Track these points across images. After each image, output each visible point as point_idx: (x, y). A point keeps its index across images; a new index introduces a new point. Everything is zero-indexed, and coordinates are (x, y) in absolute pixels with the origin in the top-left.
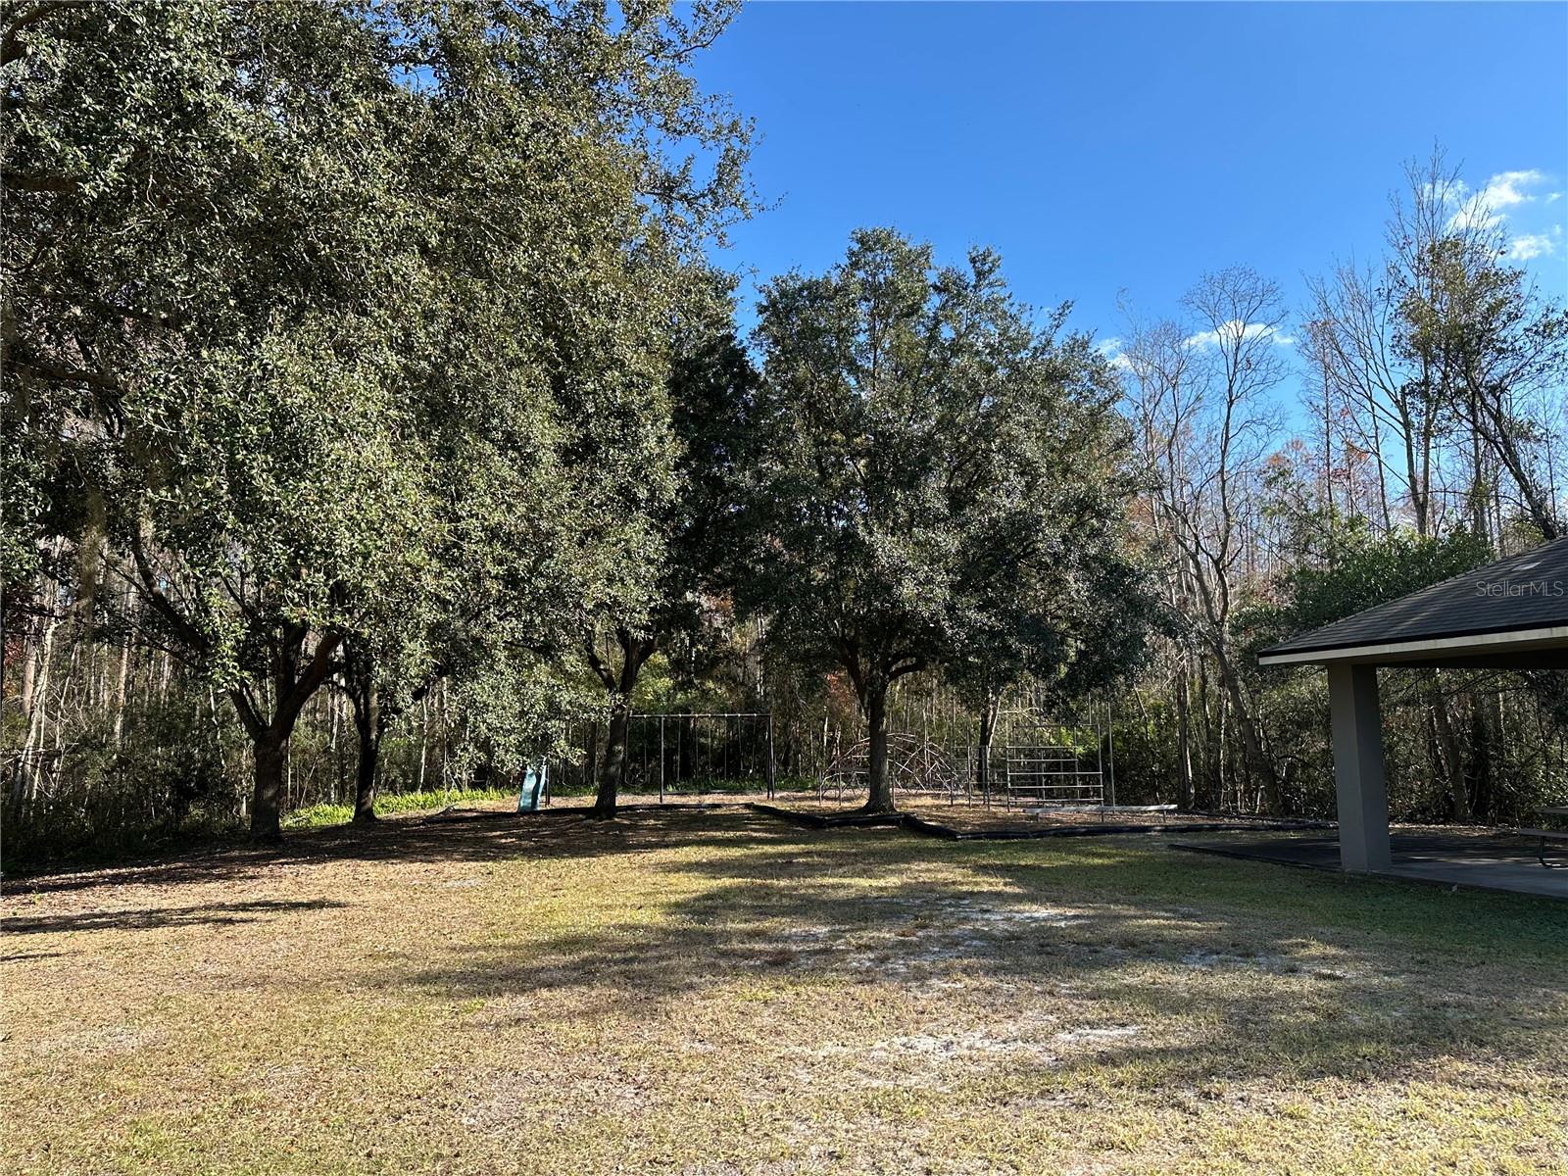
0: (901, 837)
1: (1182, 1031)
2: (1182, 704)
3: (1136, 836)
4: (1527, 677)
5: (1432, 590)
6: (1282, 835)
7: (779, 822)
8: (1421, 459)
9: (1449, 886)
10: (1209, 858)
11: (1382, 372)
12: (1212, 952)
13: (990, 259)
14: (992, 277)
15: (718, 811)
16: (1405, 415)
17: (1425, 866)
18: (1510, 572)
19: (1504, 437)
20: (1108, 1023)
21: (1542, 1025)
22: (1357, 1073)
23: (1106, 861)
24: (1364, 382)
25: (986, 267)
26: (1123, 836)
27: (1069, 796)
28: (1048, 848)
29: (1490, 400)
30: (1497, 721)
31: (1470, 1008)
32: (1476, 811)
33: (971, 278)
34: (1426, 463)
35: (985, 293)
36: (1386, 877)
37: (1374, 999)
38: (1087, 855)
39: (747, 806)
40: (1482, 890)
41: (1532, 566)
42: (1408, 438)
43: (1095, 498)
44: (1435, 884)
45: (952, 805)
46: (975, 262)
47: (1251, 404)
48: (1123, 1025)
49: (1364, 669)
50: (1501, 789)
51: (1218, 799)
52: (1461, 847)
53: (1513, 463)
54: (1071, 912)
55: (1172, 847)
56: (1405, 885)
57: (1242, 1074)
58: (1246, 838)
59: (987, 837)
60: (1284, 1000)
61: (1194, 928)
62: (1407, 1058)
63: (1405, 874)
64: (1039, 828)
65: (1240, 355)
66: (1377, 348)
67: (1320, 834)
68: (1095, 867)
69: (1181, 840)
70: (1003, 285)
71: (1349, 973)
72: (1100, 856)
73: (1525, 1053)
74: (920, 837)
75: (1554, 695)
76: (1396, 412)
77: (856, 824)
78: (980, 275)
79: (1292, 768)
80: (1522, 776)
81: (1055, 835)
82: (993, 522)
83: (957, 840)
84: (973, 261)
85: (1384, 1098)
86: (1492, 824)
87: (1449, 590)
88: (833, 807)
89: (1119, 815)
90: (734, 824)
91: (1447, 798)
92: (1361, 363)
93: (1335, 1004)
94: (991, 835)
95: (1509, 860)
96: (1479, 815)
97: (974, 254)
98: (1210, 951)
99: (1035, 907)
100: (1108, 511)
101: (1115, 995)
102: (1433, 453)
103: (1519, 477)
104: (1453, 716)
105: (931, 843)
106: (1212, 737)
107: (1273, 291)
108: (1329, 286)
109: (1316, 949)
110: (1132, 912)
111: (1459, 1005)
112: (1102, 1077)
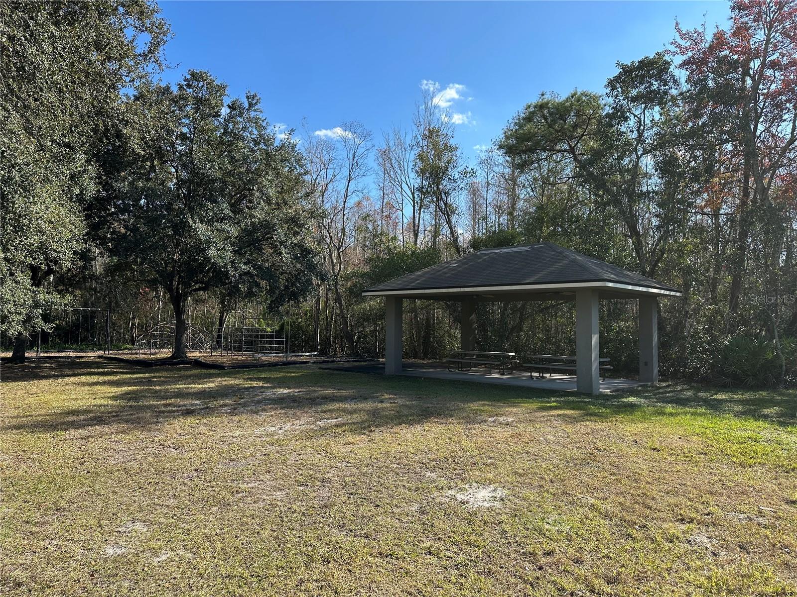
0: (197, 369)
1: (356, 418)
2: (318, 310)
3: (303, 365)
4: (446, 304)
5: (423, 271)
6: (358, 363)
7: (125, 364)
8: (418, 216)
9: (421, 378)
10: (335, 372)
11: (407, 177)
12: (354, 399)
13: (256, 98)
14: (256, 107)
15: (83, 360)
16: (414, 197)
17: (414, 372)
18: (448, 267)
19: (447, 212)
20: (332, 418)
21: (455, 410)
22: (411, 423)
23: (296, 374)
24: (400, 180)
25: (254, 102)
26: (297, 365)
27: (271, 350)
28: (270, 371)
29: (444, 197)
30: (434, 320)
31: (436, 407)
32: (424, 354)
33: (246, 105)
34: (419, 217)
35: (252, 114)
36: (401, 376)
37: (409, 407)
38: (288, 372)
39: (99, 357)
40: (431, 378)
41: (455, 265)
42: (414, 207)
43: (299, 218)
44: (417, 377)
45: (212, 356)
46: (249, 99)
47: (357, 182)
48: (337, 418)
49: (399, 298)
50: (434, 346)
51: (329, 351)
52: (422, 366)
53: (449, 222)
54: (297, 390)
55: (320, 368)
56: (407, 378)
57: (378, 426)
58: (346, 365)
59: (239, 368)
60: (383, 409)
61: (344, 393)
62: (422, 419)
63: (407, 375)
64: (260, 363)
65: (355, 161)
66: (406, 168)
67: (373, 363)
68: (293, 377)
69: (323, 366)
70: (261, 112)
71: (400, 401)
72: (294, 373)
73: (451, 416)
74: (205, 369)
75: (454, 311)
76: (411, 196)
77: (169, 364)
78: (251, 105)
79: (359, 337)
80: (441, 343)
81: (269, 366)
82: (253, 224)
83: (225, 369)
84: (248, 98)
85: (418, 428)
86: (430, 359)
87: (429, 271)
88: (146, 357)
89: (292, 357)
90: (99, 365)
91: (415, 350)
92: (399, 172)
93: (398, 409)
94: (240, 367)
95: (438, 370)
96: (425, 357)
97: (249, 94)
98: (353, 398)
99: (282, 390)
100: (304, 225)
101: (330, 411)
102: (422, 215)
103: (451, 228)
104: (420, 318)
105: (213, 371)
106: (329, 324)
107: (370, 135)
108: (391, 138)
109: (387, 396)
110: (319, 389)
111: (432, 407)
112: (339, 430)
